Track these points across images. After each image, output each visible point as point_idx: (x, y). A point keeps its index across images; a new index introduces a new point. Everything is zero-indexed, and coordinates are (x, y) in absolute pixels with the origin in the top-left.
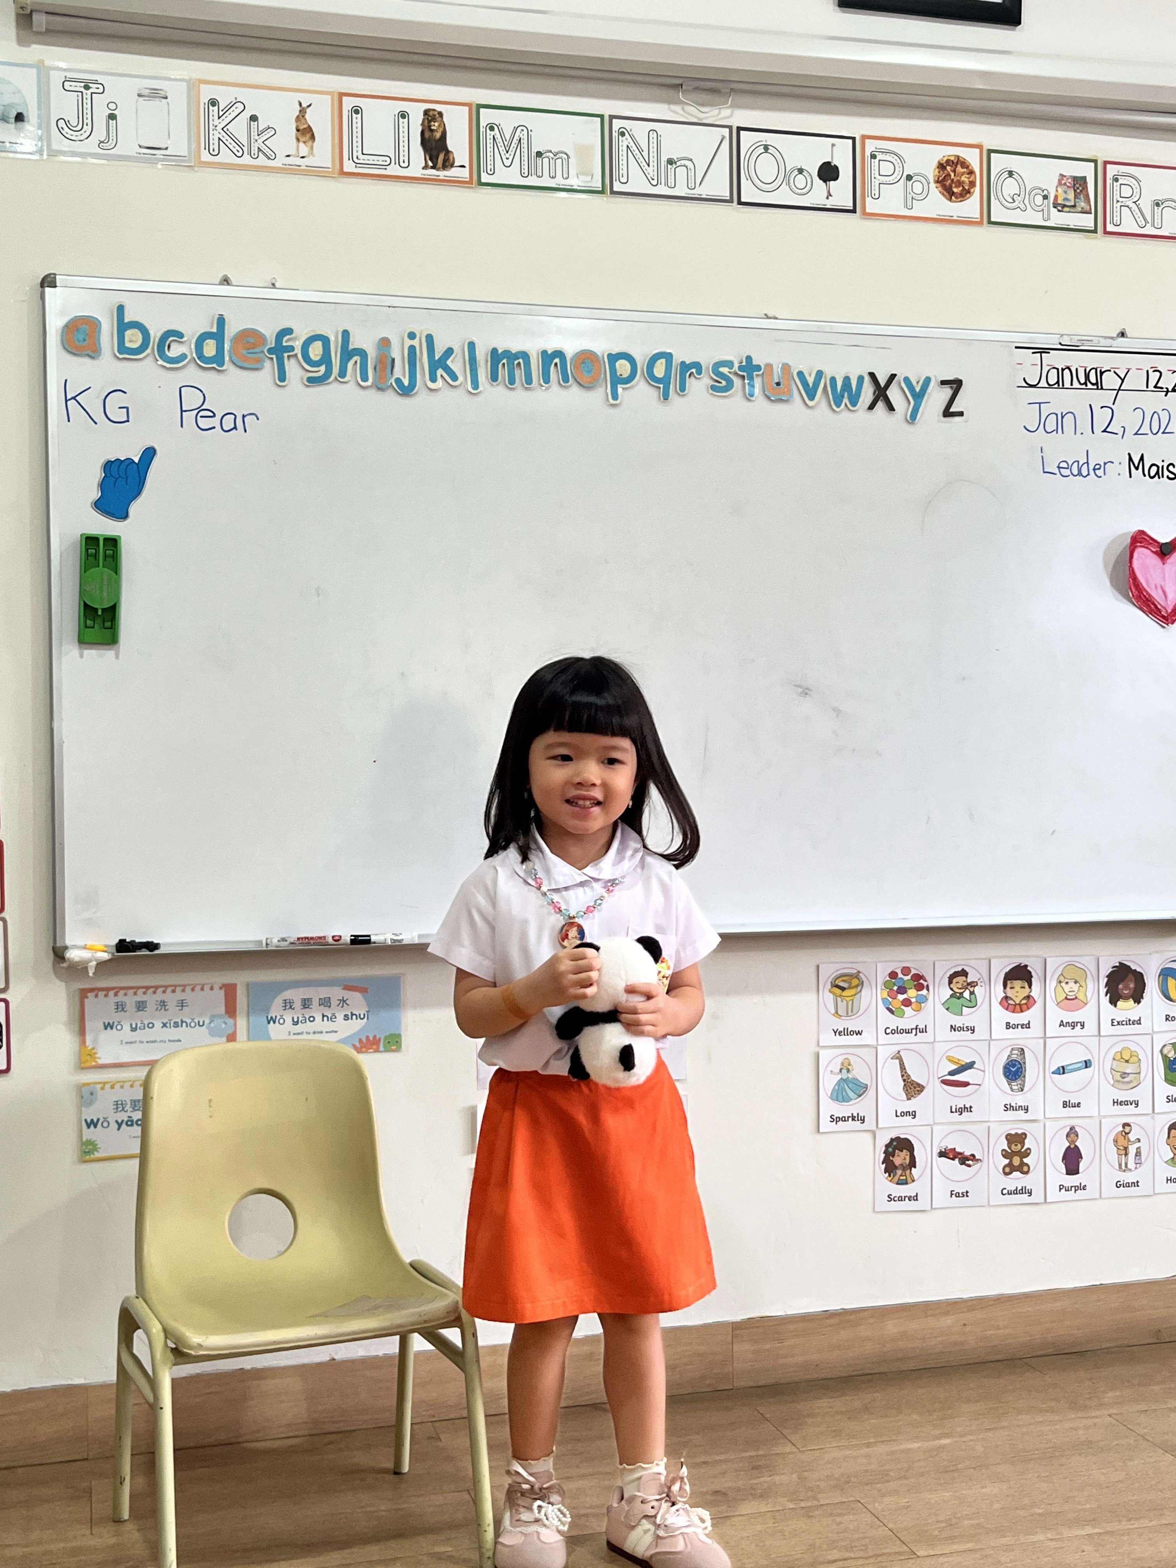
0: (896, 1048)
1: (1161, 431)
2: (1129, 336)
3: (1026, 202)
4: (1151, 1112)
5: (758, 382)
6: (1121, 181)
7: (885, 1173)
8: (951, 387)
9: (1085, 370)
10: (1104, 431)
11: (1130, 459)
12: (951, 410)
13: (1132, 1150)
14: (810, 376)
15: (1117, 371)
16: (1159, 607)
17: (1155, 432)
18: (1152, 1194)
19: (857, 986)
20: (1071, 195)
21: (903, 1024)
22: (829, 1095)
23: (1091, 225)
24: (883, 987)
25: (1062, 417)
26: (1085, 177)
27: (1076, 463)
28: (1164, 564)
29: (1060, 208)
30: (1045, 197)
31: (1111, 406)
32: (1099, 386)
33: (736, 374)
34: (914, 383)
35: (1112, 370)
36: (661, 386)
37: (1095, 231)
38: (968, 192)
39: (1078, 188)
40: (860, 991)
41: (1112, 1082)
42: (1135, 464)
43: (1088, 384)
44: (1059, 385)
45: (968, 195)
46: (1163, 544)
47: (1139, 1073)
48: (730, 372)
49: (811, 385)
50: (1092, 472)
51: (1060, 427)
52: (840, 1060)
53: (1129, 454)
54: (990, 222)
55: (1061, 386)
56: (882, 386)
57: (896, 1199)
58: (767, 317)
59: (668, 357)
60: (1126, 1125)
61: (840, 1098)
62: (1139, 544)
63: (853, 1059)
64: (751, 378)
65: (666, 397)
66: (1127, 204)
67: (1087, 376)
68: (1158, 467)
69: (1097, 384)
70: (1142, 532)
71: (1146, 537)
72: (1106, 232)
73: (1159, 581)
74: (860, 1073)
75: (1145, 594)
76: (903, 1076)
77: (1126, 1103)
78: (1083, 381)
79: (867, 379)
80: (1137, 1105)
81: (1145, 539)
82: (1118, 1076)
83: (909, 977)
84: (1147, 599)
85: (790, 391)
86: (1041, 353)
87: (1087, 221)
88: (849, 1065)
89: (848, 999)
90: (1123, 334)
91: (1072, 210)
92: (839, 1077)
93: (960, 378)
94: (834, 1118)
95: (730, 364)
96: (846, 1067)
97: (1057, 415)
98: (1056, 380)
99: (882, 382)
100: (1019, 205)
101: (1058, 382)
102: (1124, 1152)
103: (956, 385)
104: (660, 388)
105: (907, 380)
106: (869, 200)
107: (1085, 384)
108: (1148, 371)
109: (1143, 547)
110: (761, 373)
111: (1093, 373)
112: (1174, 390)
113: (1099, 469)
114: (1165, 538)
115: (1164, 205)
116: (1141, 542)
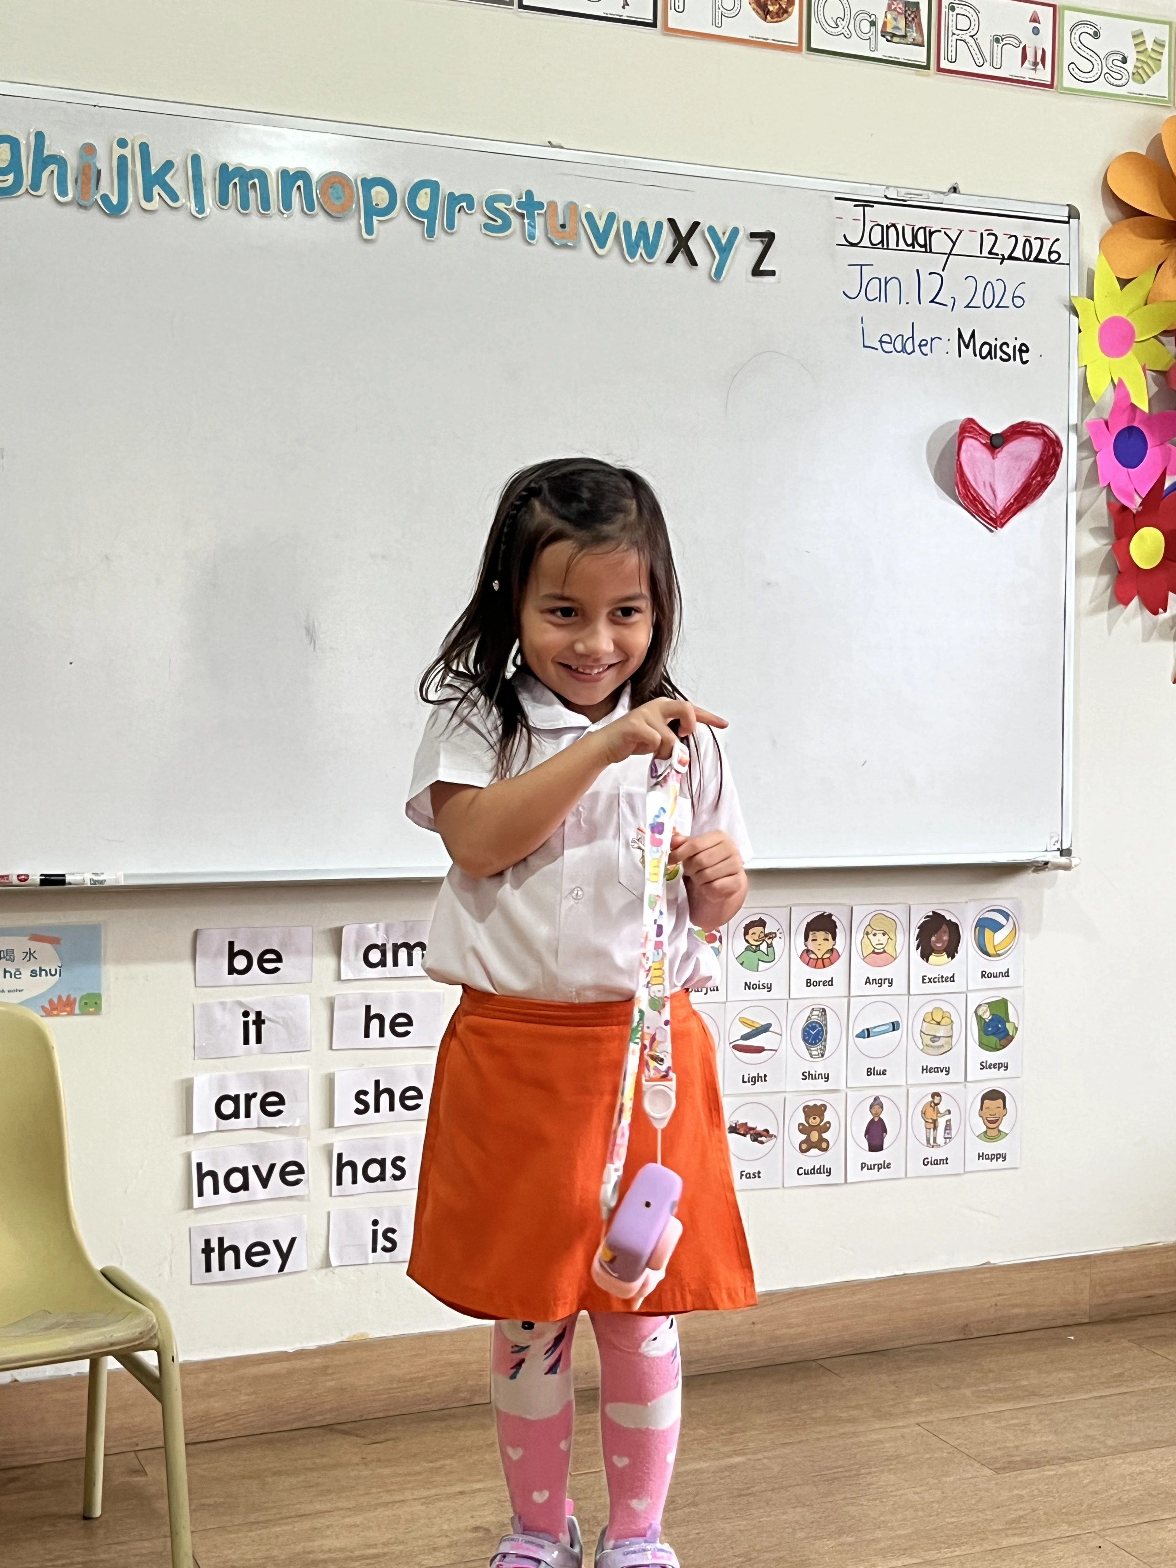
1: (995, 304)
2: (961, 192)
3: (851, 27)
4: (963, 1080)
5: (539, 221)
6: (957, 11)
8: (762, 241)
9: (913, 229)
10: (932, 301)
11: (960, 336)
12: (762, 268)
13: (942, 1123)
14: (600, 219)
15: (947, 231)
16: (988, 507)
17: (987, 306)
18: (962, 1172)
20: (902, 23)
23: (923, 60)
25: (886, 283)
26: (918, 3)
27: (900, 337)
28: (994, 458)
29: (889, 38)
30: (873, 24)
31: (941, 273)
32: (927, 248)
33: (514, 211)
34: (720, 234)
35: (943, 231)
36: (426, 221)
37: (927, 67)
38: (785, 11)
39: (909, 15)
41: (921, 1047)
42: (965, 341)
43: (916, 245)
44: (883, 245)
45: (785, 15)
46: (993, 435)
47: (951, 1037)
48: (506, 209)
49: (601, 231)
50: (917, 348)
51: (882, 293)
53: (959, 330)
54: (810, 49)
55: (885, 247)
56: (684, 236)
58: (551, 145)
59: (434, 186)
60: (935, 1095)
62: (967, 434)
64: (532, 217)
65: (431, 232)
66: (964, 37)
67: (915, 237)
68: (990, 346)
69: (925, 246)
70: (971, 421)
71: (976, 427)
72: (940, 70)
73: (988, 479)
75: (972, 492)
77: (937, 1070)
78: (909, 241)
79: (666, 226)
80: (948, 1072)
81: (974, 429)
82: (927, 1040)
84: (975, 499)
85: (577, 234)
86: (864, 206)
87: (919, 55)
91: (902, 41)
93: (772, 231)
95: (507, 199)
97: (880, 280)
98: (880, 240)
99: (684, 231)
100: (843, 31)
101: (882, 242)
102: (932, 1125)
103: (768, 238)
104: (423, 223)
105: (711, 229)
106: (671, 13)
107: (912, 245)
108: (982, 234)
109: (972, 437)
110: (543, 211)
111: (921, 234)
112: (1011, 258)
113: (925, 345)
114: (996, 428)
115: (1005, 42)
116: (970, 432)
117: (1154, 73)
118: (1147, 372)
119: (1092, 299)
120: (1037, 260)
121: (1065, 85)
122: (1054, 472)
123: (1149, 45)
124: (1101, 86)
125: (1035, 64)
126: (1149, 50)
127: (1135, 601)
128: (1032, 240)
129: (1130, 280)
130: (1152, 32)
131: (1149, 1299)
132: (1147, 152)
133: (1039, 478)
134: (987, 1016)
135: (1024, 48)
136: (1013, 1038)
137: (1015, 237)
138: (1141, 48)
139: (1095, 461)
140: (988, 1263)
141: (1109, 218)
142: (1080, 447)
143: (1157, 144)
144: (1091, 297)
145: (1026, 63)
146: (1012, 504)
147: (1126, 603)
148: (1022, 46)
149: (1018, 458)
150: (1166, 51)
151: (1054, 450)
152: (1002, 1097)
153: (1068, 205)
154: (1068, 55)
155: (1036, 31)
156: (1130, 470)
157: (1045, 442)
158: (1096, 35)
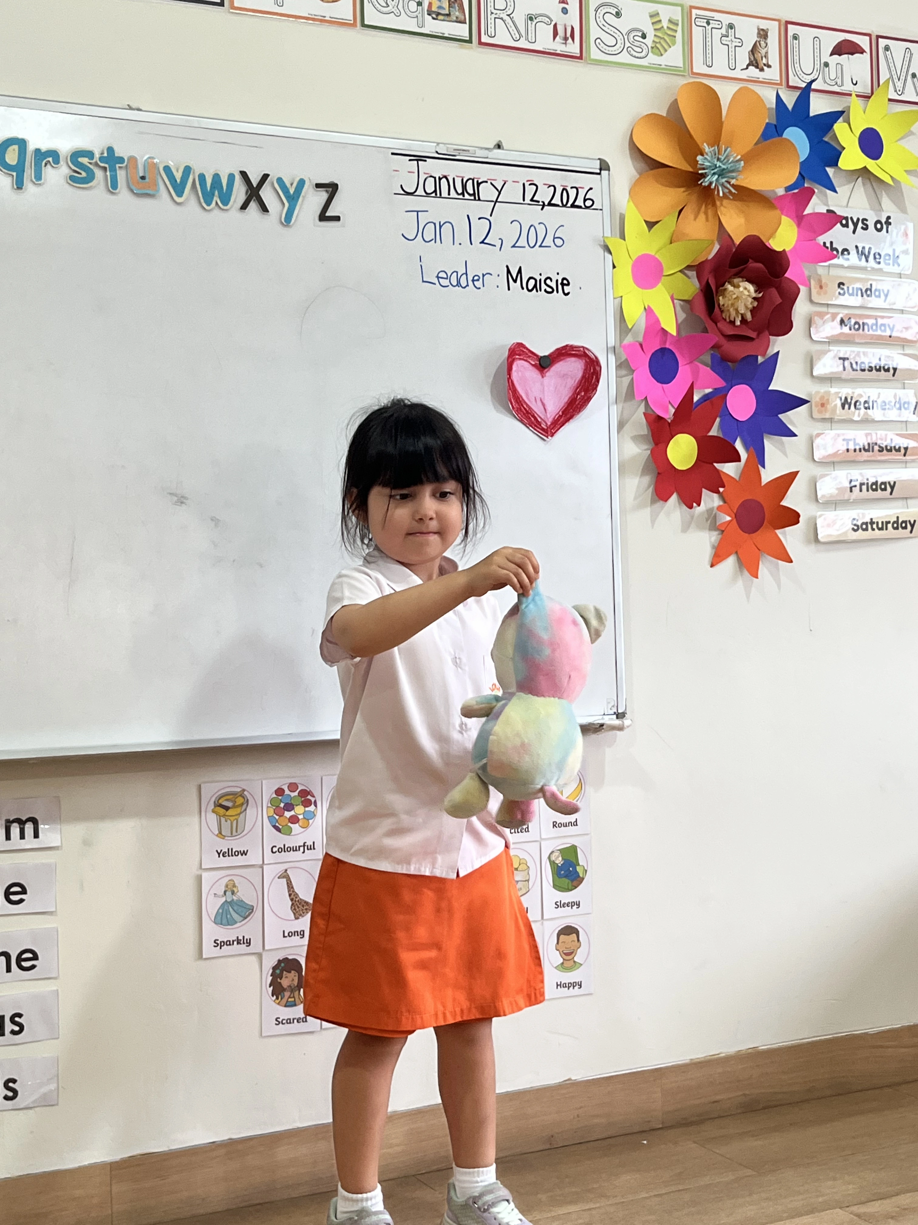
0: (282, 868)
1: (539, 244)
2: (505, 148)
3: (400, 6)
4: (540, 918)
5: (120, 174)
7: (273, 996)
8: (327, 191)
9: (462, 180)
10: (482, 242)
11: (509, 272)
12: (328, 214)
14: (177, 171)
15: (493, 182)
16: (539, 420)
17: (532, 245)
19: (242, 804)
20: (445, 4)
21: (291, 841)
22: (213, 919)
23: (465, 35)
24: (270, 805)
25: (440, 227)
27: (455, 274)
28: (543, 377)
29: (434, 16)
30: (419, 4)
31: (489, 217)
32: (476, 196)
33: (96, 164)
34: (288, 185)
35: (489, 182)
36: (14, 174)
37: (470, 41)
40: (246, 810)
42: (513, 276)
43: (466, 194)
44: (436, 194)
46: (541, 357)
48: (90, 163)
49: (178, 181)
50: (470, 283)
51: (438, 237)
52: (226, 880)
53: (507, 267)
54: (363, 25)
55: (438, 195)
56: (255, 186)
57: (284, 1022)
58: (130, 108)
59: (22, 143)
61: (224, 921)
62: (517, 357)
63: (237, 880)
64: (113, 170)
65: (21, 186)
66: (501, 16)
67: (464, 187)
68: (536, 281)
70: (520, 345)
71: (525, 350)
72: (480, 43)
73: (538, 395)
74: (246, 894)
75: (525, 406)
76: (290, 895)
78: (460, 191)
79: (238, 178)
81: (523, 351)
83: (296, 793)
84: (527, 412)
85: (156, 184)
86: (417, 160)
87: (462, 30)
88: (234, 886)
89: (232, 818)
90: (499, 146)
91: (446, 18)
92: (224, 899)
93: (336, 182)
94: (219, 942)
95: (90, 154)
96: (230, 888)
97: (435, 224)
98: (433, 189)
99: (255, 183)
100: (393, 10)
101: (435, 191)
103: (332, 189)
104: (11, 175)
105: (280, 180)
107: (463, 194)
108: (524, 185)
109: (520, 359)
110: (124, 165)
111: (470, 183)
112: (550, 204)
113: (478, 280)
114: (544, 351)
115: (537, 20)
116: (519, 355)
117: (670, 47)
118: (675, 301)
119: (624, 240)
120: (573, 206)
121: (592, 57)
122: (595, 388)
123: (665, 24)
124: (624, 58)
125: (566, 39)
126: (665, 28)
127: (674, 498)
128: (569, 189)
129: (657, 222)
130: (666, 13)
131: (716, 1104)
132: (667, 114)
133: (583, 394)
134: (559, 861)
135: (555, 26)
136: (583, 879)
137: (554, 186)
138: (658, 26)
139: (633, 379)
140: (569, 1079)
141: (637, 170)
142: (619, 367)
143: (674, 107)
144: (623, 237)
145: (558, 38)
146: (560, 416)
147: (666, 500)
148: (553, 23)
149: (564, 376)
150: (679, 29)
151: (594, 369)
152: (577, 932)
153: (599, 159)
154: (594, 31)
155: (565, 11)
156: (664, 385)
157: (586, 361)
158: (618, 15)
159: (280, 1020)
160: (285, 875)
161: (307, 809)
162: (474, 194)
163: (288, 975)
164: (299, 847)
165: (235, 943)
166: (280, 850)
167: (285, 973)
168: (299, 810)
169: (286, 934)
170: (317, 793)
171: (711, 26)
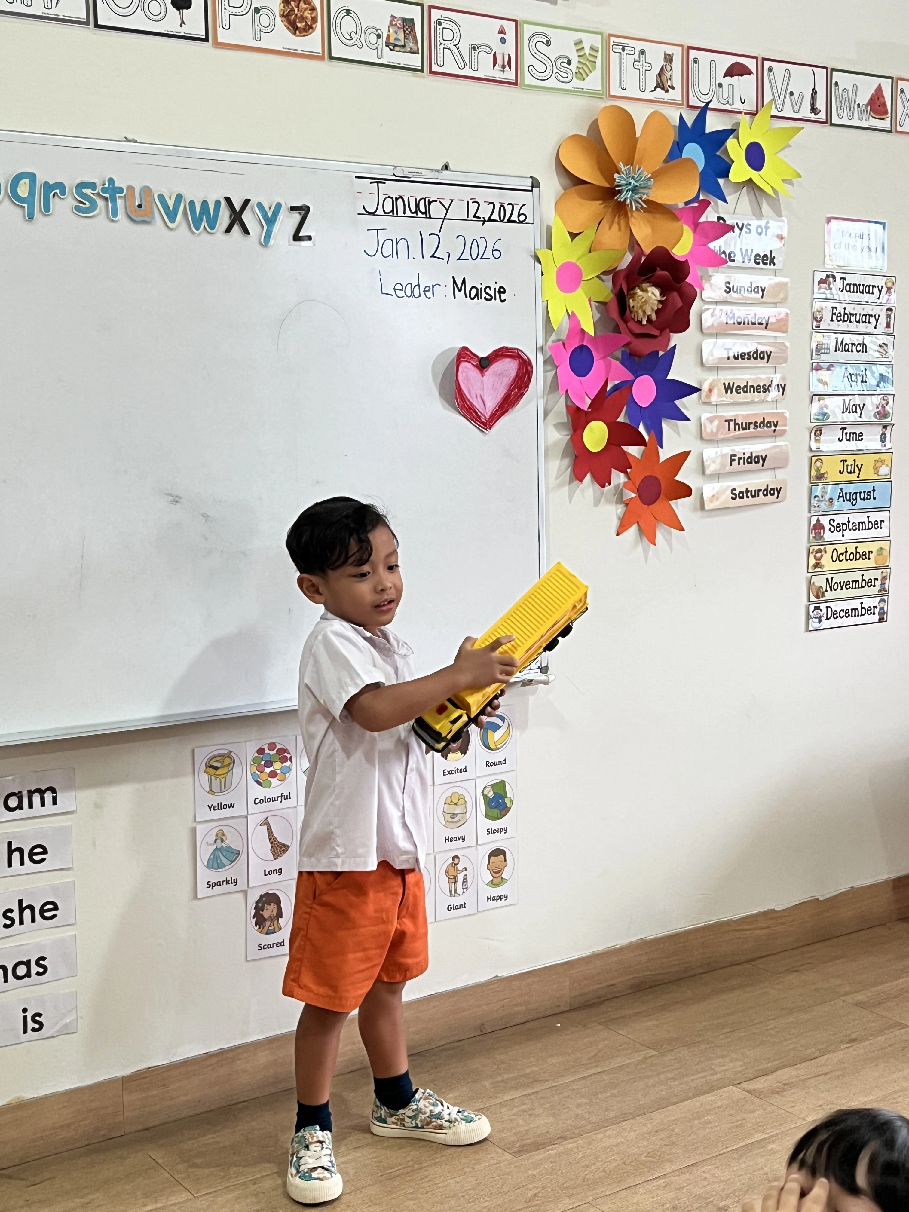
0: (263, 817)
1: (480, 256)
2: (451, 169)
3: (362, 39)
4: (475, 844)
5: (120, 203)
6: (444, 25)
7: (256, 926)
8: (300, 213)
9: (416, 200)
10: (432, 256)
11: (455, 282)
12: (301, 234)
13: (460, 877)
14: (170, 199)
15: (442, 201)
16: (479, 414)
17: (474, 258)
18: (476, 912)
19: (229, 764)
20: (401, 36)
21: (270, 793)
22: (206, 863)
23: (418, 64)
24: (252, 763)
25: (397, 243)
26: (413, 20)
27: (410, 285)
28: (483, 376)
29: (392, 47)
30: (379, 36)
31: (438, 234)
32: (427, 214)
33: (98, 194)
34: (267, 209)
35: (438, 201)
36: (26, 205)
37: (422, 70)
38: (311, 27)
39: (407, 29)
40: (232, 768)
41: (444, 823)
42: (459, 286)
43: (419, 213)
44: (393, 214)
45: (311, 30)
46: (482, 358)
47: (465, 813)
48: (93, 194)
49: (171, 208)
50: (422, 293)
51: (395, 252)
52: (215, 831)
53: (453, 278)
54: (331, 57)
55: (395, 214)
56: (238, 211)
57: (266, 947)
58: (127, 140)
59: (32, 177)
60: (454, 858)
61: (215, 865)
62: (462, 359)
64: (114, 200)
65: (31, 218)
66: (449, 46)
67: (417, 206)
68: (477, 289)
70: (465, 349)
71: (468, 353)
72: (431, 72)
73: (479, 392)
74: (233, 841)
75: (467, 403)
76: (270, 839)
77: (456, 839)
78: (414, 210)
79: (223, 203)
80: (464, 839)
82: (448, 817)
83: (275, 752)
84: (470, 408)
85: (152, 212)
86: (378, 183)
87: (415, 60)
88: (224, 835)
89: (221, 777)
90: (446, 167)
91: (402, 50)
92: (215, 847)
93: (308, 205)
94: (210, 883)
95: (92, 186)
96: (220, 837)
97: (392, 241)
98: (391, 209)
99: (238, 207)
100: (356, 43)
101: (392, 211)
102: (454, 880)
103: (304, 211)
104: (24, 207)
105: (260, 205)
106: (220, 30)
107: (416, 212)
108: (468, 202)
109: (466, 361)
110: (123, 195)
111: (422, 203)
112: (490, 220)
113: (429, 291)
114: (483, 353)
115: (480, 50)
116: (464, 358)
117: (591, 72)
118: (592, 303)
119: (551, 249)
120: (509, 221)
121: (526, 83)
122: (527, 386)
123: (587, 51)
124: (552, 83)
125: (503, 66)
126: (587, 54)
127: (588, 476)
128: (505, 205)
129: (578, 234)
130: (589, 41)
131: (612, 987)
132: (588, 134)
133: (516, 390)
134: (491, 794)
135: (495, 55)
136: (510, 808)
137: (493, 203)
138: (581, 54)
139: (556, 373)
140: (497, 976)
141: (562, 186)
142: (545, 362)
143: (594, 126)
144: (550, 247)
145: (497, 66)
146: (497, 411)
147: (581, 480)
148: (493, 52)
149: (500, 375)
150: (599, 55)
151: (527, 369)
152: (504, 853)
153: (531, 177)
154: (528, 59)
155: (503, 41)
156: (582, 378)
157: (520, 363)
158: (548, 43)
159: (262, 946)
160: (266, 823)
161: (284, 764)
162: (425, 213)
163: (269, 907)
164: (278, 797)
165: (225, 883)
166: (262, 801)
167: (266, 906)
168: (277, 766)
169: (267, 873)
170: (292, 749)
171: (626, 52)
